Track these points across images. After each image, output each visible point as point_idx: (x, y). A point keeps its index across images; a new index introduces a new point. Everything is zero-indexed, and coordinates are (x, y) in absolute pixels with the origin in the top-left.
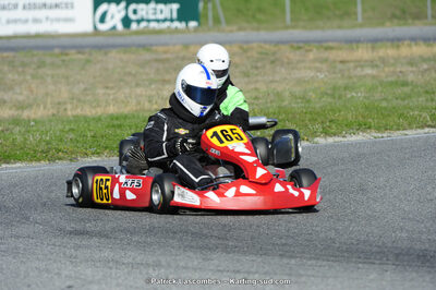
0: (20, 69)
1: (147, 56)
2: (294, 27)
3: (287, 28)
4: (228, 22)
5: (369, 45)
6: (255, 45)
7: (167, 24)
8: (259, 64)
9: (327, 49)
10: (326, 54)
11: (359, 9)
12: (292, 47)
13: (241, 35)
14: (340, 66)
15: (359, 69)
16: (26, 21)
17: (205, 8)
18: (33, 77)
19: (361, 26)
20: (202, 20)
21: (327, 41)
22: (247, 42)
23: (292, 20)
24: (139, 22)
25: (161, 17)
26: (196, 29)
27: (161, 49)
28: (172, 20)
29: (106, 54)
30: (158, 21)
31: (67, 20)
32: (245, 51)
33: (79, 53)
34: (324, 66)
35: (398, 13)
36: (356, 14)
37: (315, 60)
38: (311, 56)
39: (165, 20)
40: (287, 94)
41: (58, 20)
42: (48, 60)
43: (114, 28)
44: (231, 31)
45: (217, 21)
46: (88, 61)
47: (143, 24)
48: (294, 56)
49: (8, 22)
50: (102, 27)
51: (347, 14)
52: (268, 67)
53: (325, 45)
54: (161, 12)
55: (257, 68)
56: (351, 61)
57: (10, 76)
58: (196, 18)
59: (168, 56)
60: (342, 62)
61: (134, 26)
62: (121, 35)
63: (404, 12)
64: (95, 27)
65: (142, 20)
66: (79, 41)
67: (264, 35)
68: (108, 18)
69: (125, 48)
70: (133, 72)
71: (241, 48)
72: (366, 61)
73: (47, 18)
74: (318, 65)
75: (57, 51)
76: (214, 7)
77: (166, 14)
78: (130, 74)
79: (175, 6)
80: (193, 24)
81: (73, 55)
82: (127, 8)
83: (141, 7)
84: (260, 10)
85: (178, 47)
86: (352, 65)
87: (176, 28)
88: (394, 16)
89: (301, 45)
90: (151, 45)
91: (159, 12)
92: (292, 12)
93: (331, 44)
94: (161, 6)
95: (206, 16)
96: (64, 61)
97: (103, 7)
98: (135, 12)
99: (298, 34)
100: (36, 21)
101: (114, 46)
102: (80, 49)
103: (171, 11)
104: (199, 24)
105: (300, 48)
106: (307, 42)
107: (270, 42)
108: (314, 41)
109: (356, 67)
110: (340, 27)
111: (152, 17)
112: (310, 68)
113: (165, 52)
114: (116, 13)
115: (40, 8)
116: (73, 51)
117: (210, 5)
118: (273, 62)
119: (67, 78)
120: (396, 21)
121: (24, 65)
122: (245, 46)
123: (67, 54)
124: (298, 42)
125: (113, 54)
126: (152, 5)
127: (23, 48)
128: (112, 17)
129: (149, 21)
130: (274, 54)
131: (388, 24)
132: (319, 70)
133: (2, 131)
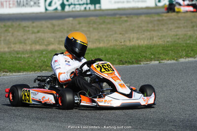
16: (123, 2)
41: (138, 1)
46: (126, 21)
49: (115, 2)
50: (160, 4)
64: (156, 5)
70: (142, 26)
73: (134, 1)
75: (118, 16)
100: (128, 2)
116: (125, 16)
121: (94, 23)
123: (120, 18)
133: (29, 57)
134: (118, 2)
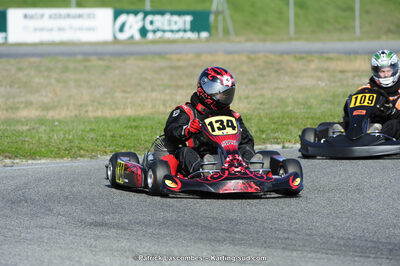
0: (46, 74)
1: (162, 63)
2: (297, 39)
3: (290, 39)
4: (236, 34)
5: (367, 57)
6: (261, 55)
7: (181, 35)
8: (265, 73)
10: (326, 65)
11: (357, 23)
13: (249, 45)
14: (340, 76)
15: (357, 79)
16: (51, 30)
17: (216, 20)
18: (58, 81)
19: (359, 39)
20: (213, 32)
21: (328, 52)
22: (254, 52)
23: (296, 32)
24: (154, 32)
25: (175, 27)
26: (207, 40)
27: (174, 57)
28: (185, 31)
29: (124, 61)
30: (172, 31)
31: (90, 29)
32: (252, 60)
33: (100, 59)
34: (325, 75)
36: (354, 28)
37: (316, 70)
38: (313, 66)
39: (179, 31)
40: (290, 100)
41: (81, 29)
42: (71, 65)
43: (132, 37)
44: (239, 42)
45: (226, 32)
46: (108, 67)
47: (159, 34)
48: (297, 65)
49: (35, 30)
50: (122, 36)
51: (347, 28)
53: (326, 56)
54: (176, 23)
55: (263, 76)
57: (37, 80)
58: (207, 28)
59: (181, 63)
61: (150, 36)
62: (137, 43)
64: (115, 37)
65: (158, 30)
66: (100, 49)
67: (269, 45)
68: (126, 28)
69: (143, 55)
70: (149, 77)
71: (249, 57)
73: (71, 28)
75: (80, 57)
76: (224, 20)
77: (180, 25)
78: (146, 79)
79: (188, 18)
80: (204, 35)
81: (95, 61)
82: (144, 18)
83: (158, 19)
84: (266, 23)
85: (190, 56)
86: (350, 75)
87: (189, 39)
88: (389, 31)
90: (166, 53)
91: (173, 23)
92: (296, 25)
93: (331, 55)
94: (175, 18)
95: (217, 28)
96: (85, 67)
97: (123, 18)
98: (152, 23)
99: (300, 45)
100: (60, 29)
101: (132, 54)
102: (100, 56)
103: (185, 22)
104: (211, 35)
105: (302, 58)
106: (309, 53)
108: (316, 52)
109: (354, 77)
110: (340, 40)
111: (166, 28)
112: (312, 77)
113: (179, 60)
114: (134, 23)
115: (65, 17)
116: (94, 58)
117: (220, 18)
118: (277, 71)
119: (88, 82)
120: (391, 35)
121: (49, 70)
122: (252, 56)
123: (89, 61)
125: (131, 61)
126: (167, 17)
127: (48, 55)
128: (131, 27)
129: (164, 31)
130: (279, 63)
131: (384, 37)
132: (320, 79)
133: (29, 130)
134: (42, 30)
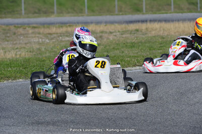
9: (34, 27)
12: (15, 26)
35: (37, 11)
52: (13, 36)
56: (54, 33)
60: (49, 34)
63: (39, 10)
72: (61, 34)
74: (37, 35)
89: (19, 26)
107: (4, 24)
124: (18, 24)
